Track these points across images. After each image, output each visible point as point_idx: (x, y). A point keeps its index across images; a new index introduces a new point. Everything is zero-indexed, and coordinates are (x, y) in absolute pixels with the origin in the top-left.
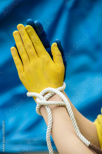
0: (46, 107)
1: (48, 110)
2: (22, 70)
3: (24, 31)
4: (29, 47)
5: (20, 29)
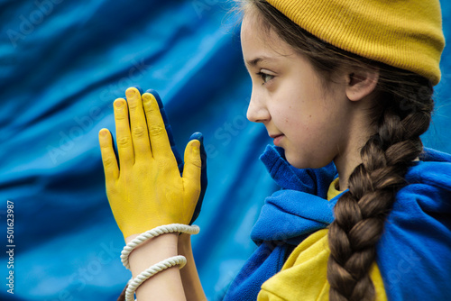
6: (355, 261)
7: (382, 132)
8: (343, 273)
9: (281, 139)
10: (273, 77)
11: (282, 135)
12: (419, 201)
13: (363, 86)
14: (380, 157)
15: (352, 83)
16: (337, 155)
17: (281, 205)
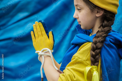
0: (42, 56)
1: (43, 57)
2: (35, 41)
3: (38, 24)
4: (39, 32)
5: (36, 23)
6: (97, 51)
7: (104, 24)
8: (94, 53)
9: (80, 23)
10: (80, 9)
11: (80, 22)
12: (110, 40)
13: (100, 14)
14: (103, 29)
15: (97, 13)
16: (92, 28)
17: (79, 36)
